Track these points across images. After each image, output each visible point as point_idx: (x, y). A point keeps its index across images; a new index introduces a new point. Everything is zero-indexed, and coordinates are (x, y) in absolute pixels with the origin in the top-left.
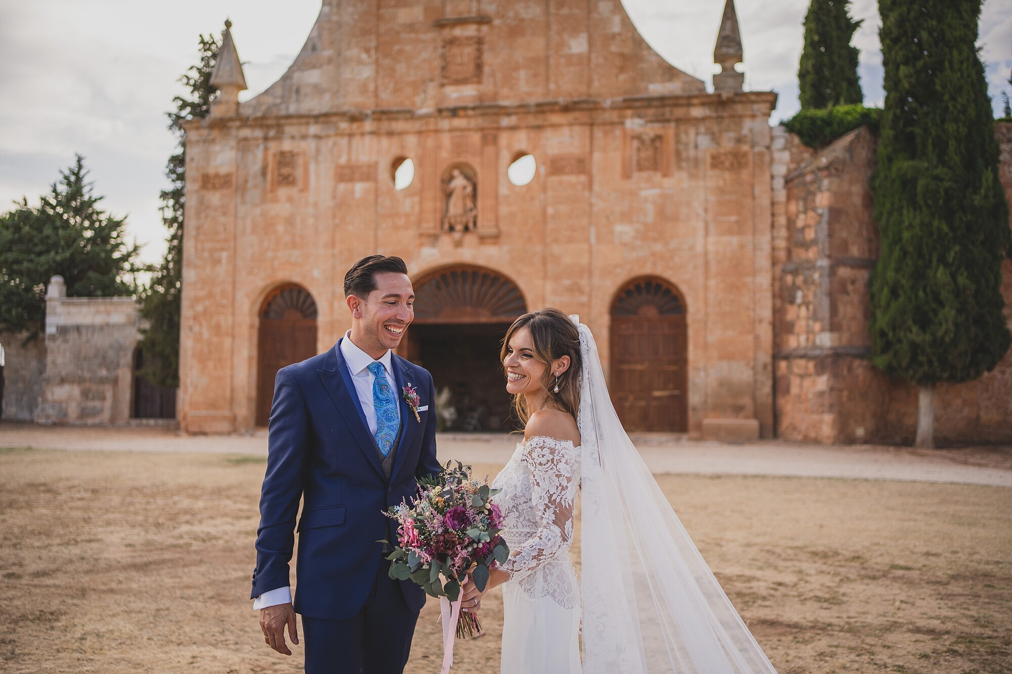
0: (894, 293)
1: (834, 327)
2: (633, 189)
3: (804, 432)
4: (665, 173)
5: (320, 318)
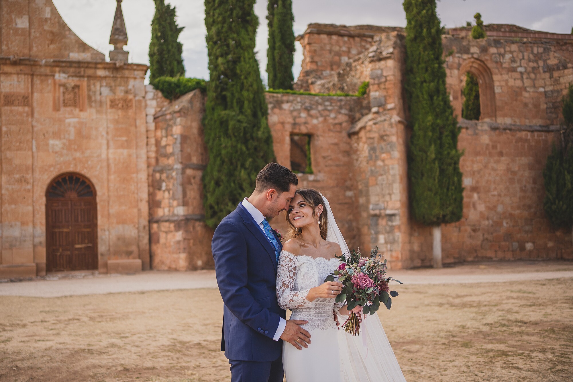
0: (217, 184)
1: (185, 204)
2: (60, 118)
3: (168, 265)
4: (81, 109)
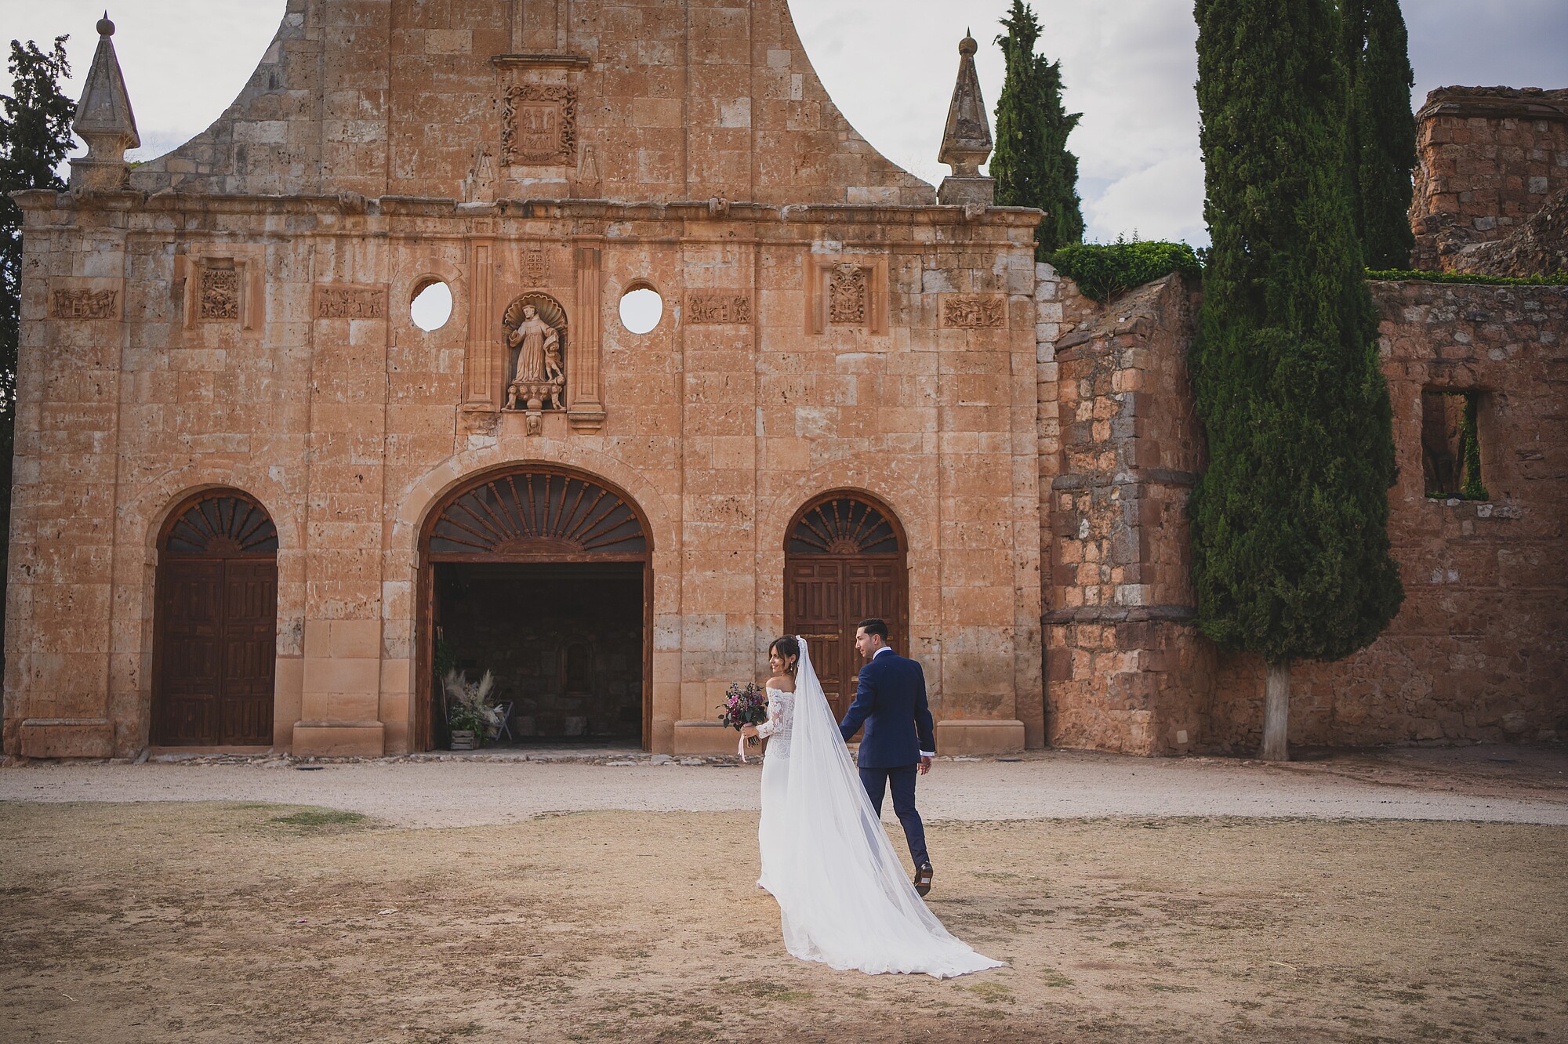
1: (1145, 577)
2: (824, 351)
3: (1097, 739)
4: (874, 328)
5: (281, 552)
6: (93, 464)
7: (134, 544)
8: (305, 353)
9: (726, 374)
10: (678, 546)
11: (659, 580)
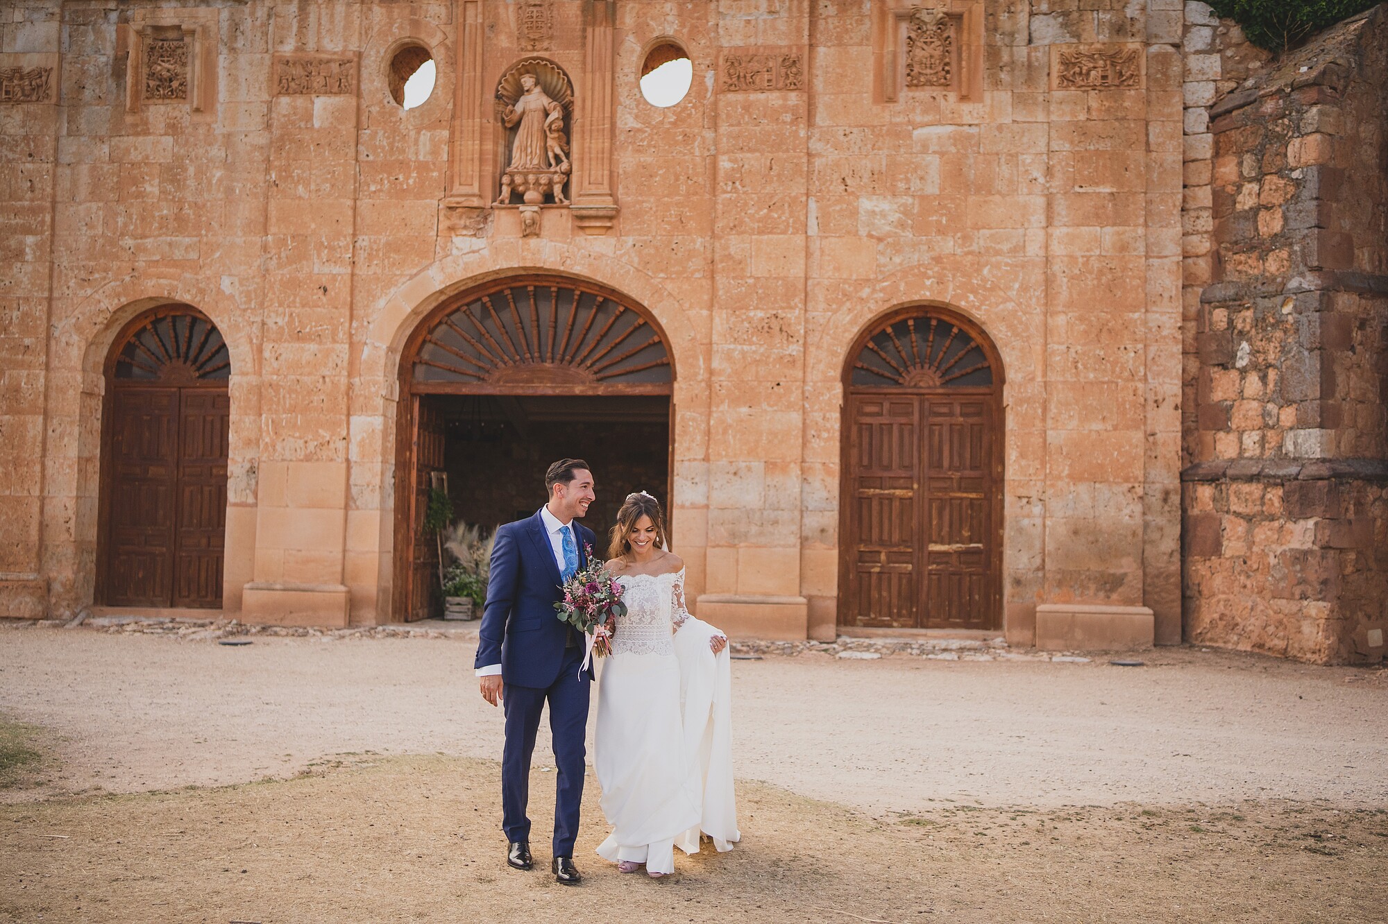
1: (1327, 419)
2: (897, 124)
3: (1254, 638)
4: (964, 93)
5: (234, 379)
6: (25, 274)
7: (71, 369)
8: (262, 140)
9: (770, 156)
10: (706, 376)
11: (683, 418)
